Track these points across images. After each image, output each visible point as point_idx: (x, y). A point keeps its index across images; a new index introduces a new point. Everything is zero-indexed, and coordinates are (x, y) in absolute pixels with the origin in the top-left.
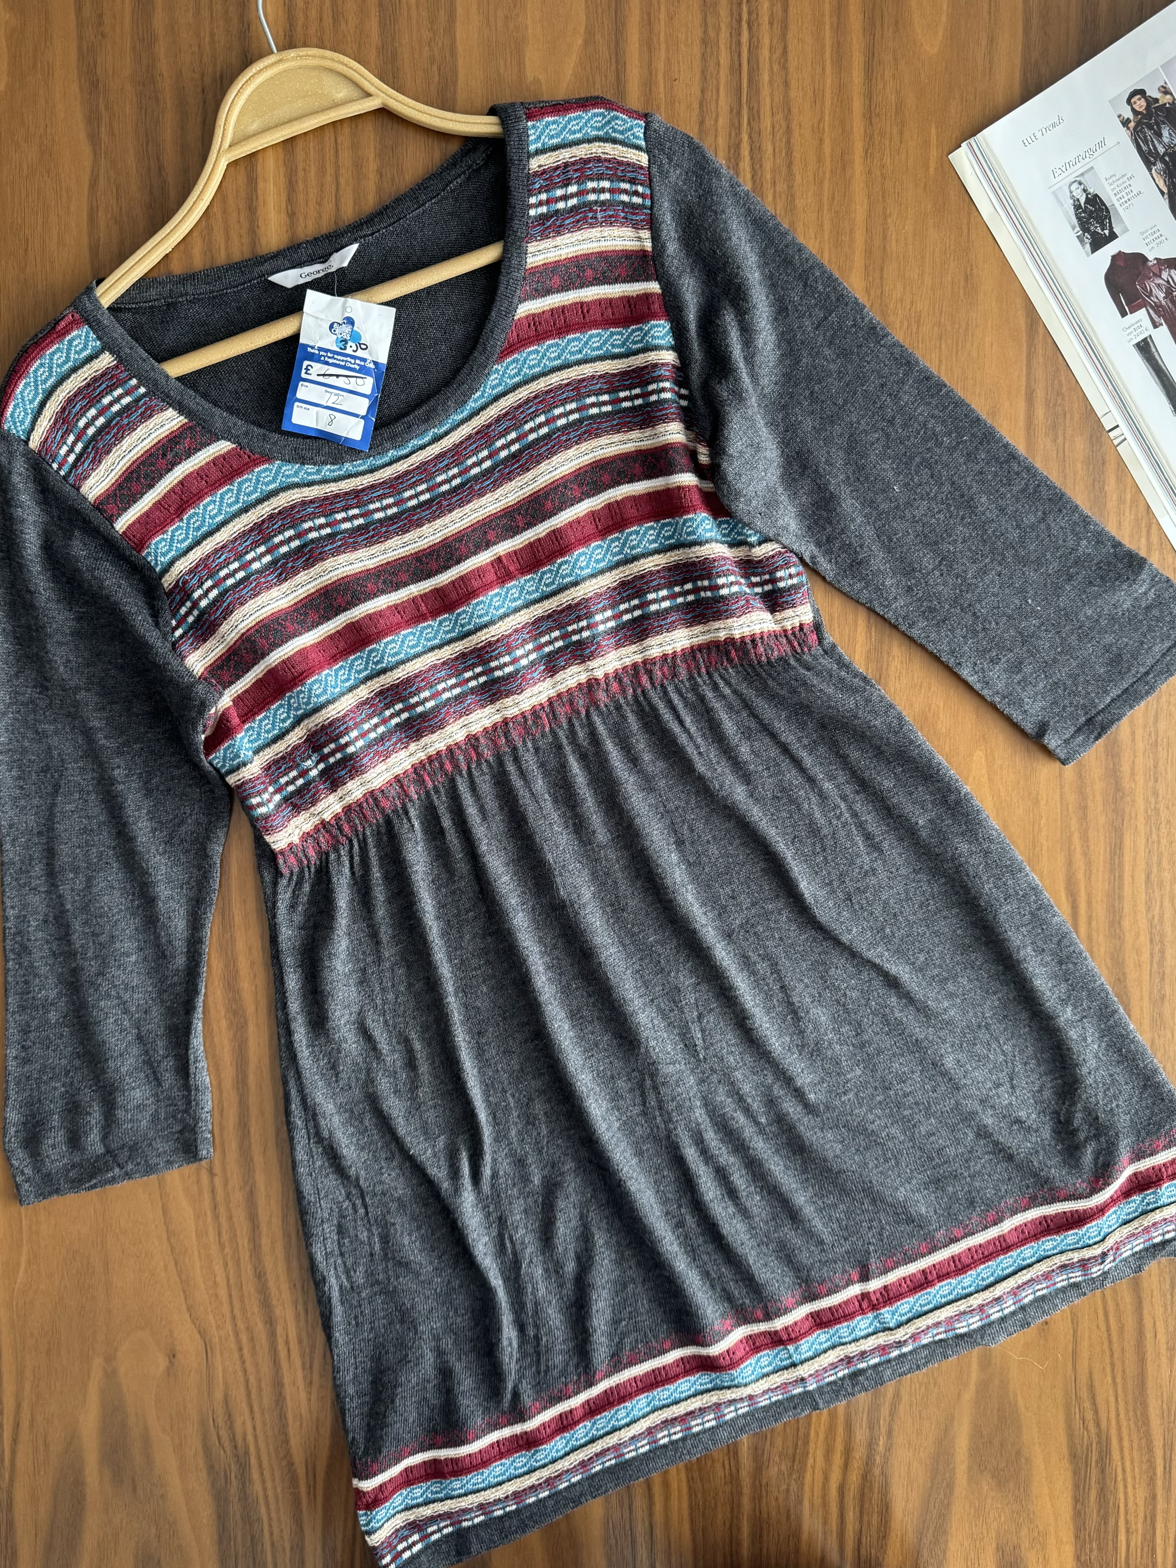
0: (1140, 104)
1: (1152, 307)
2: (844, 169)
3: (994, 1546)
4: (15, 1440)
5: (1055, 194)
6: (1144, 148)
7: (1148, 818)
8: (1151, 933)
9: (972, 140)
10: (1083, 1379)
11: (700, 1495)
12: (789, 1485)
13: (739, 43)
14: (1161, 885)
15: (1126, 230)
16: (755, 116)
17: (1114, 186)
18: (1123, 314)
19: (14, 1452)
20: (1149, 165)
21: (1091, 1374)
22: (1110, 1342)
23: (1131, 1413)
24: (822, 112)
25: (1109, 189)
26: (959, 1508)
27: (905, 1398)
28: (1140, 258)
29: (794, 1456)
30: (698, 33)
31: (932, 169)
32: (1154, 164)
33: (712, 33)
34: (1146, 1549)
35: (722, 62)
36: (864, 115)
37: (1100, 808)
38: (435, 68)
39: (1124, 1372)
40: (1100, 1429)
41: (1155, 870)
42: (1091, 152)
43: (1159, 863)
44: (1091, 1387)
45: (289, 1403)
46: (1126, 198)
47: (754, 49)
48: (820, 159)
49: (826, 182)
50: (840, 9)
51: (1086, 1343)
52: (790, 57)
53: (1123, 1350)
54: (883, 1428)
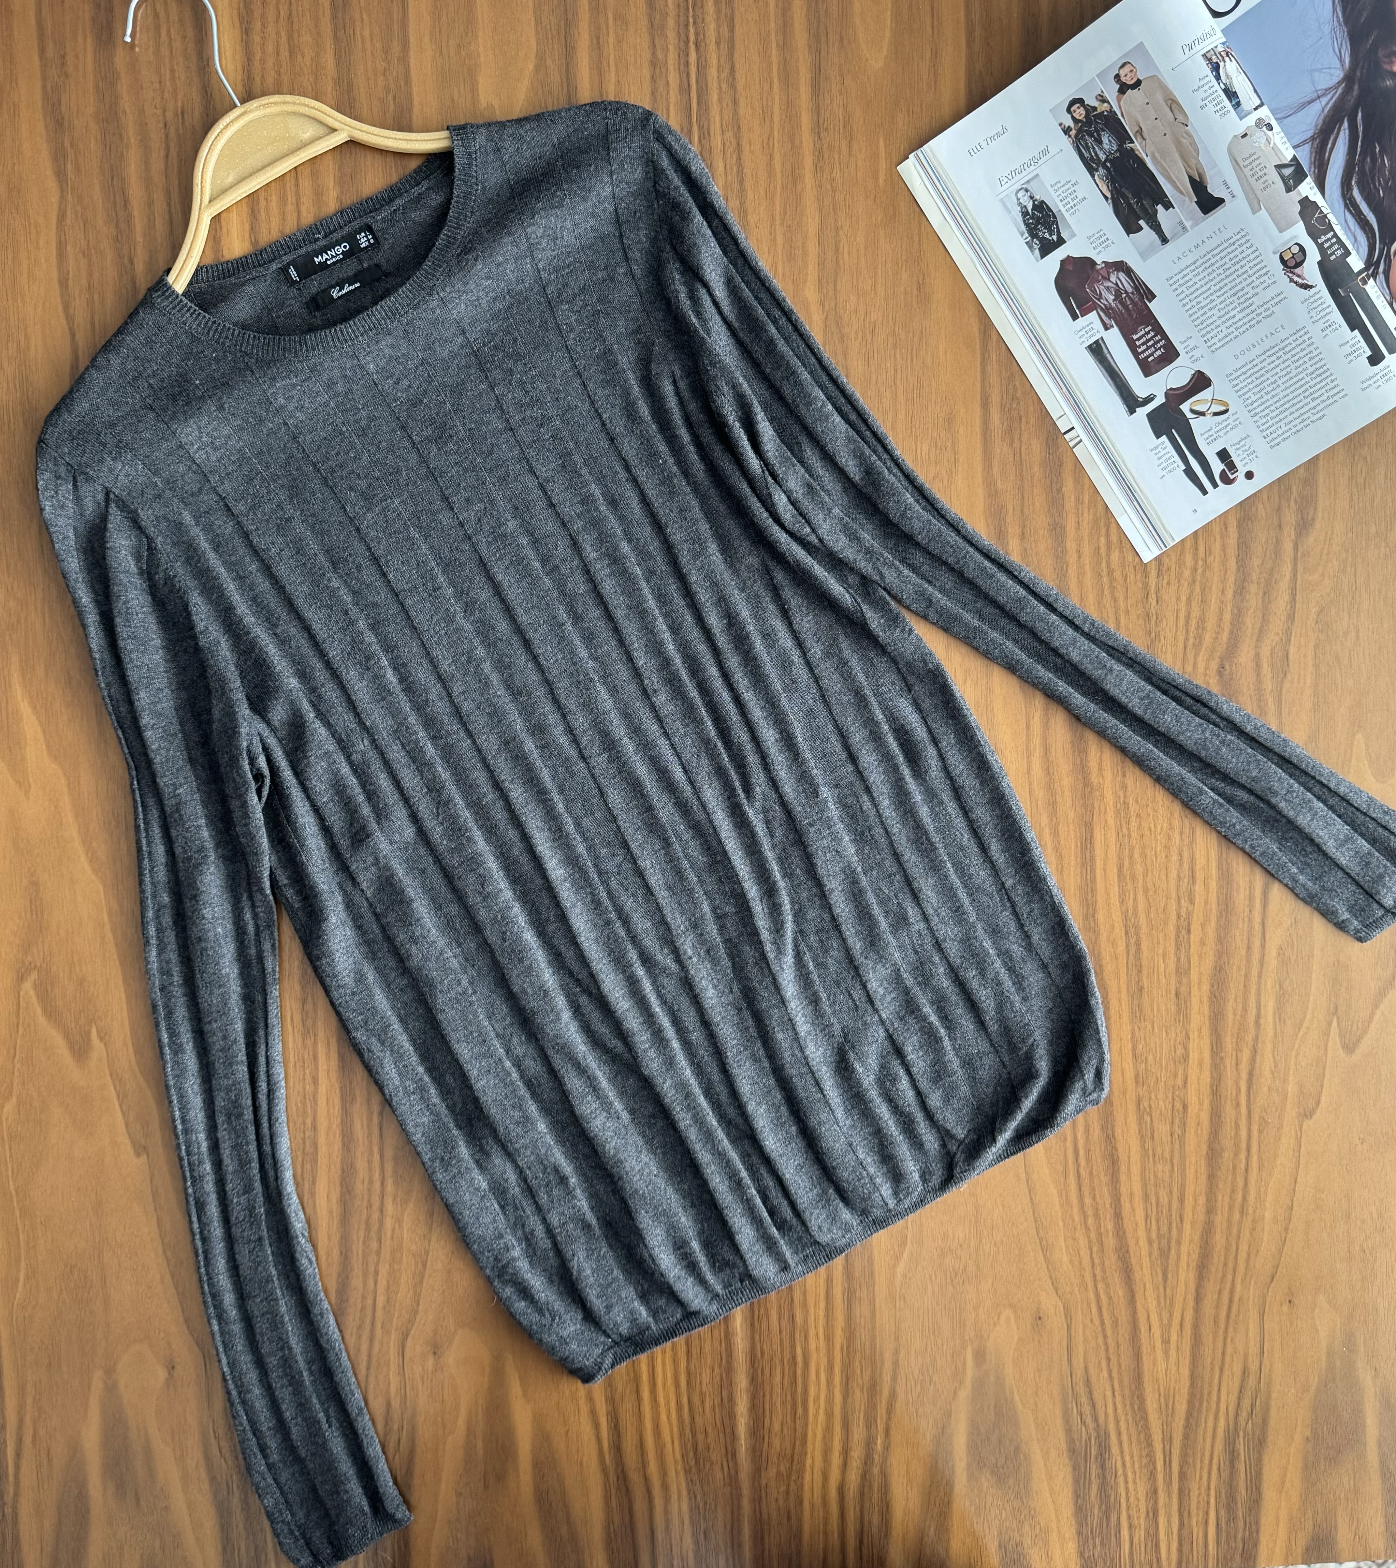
0: (1080, 113)
2: (795, 184)
4: (18, 1455)
5: (1002, 201)
6: (1086, 155)
7: (1117, 813)
8: (1125, 926)
9: (919, 152)
10: (1079, 1373)
12: (788, 1486)
13: (687, 63)
14: (1133, 878)
15: (1073, 235)
16: (705, 134)
17: (1060, 192)
18: (1075, 317)
19: (17, 1467)
20: (1091, 171)
21: (1086, 1368)
22: (1105, 1336)
23: (1129, 1408)
24: (772, 128)
26: (960, 1506)
27: (901, 1396)
28: (1089, 262)
30: (647, 55)
31: (881, 181)
33: (660, 55)
34: (1149, 1545)
35: (672, 82)
36: (812, 130)
37: (1069, 803)
38: (390, 97)
39: (1120, 1366)
40: (1098, 1424)
41: (1126, 863)
42: (1035, 160)
43: (1131, 857)
44: (1088, 1383)
46: (1072, 204)
47: (702, 69)
48: (771, 174)
49: (778, 199)
50: (785, 27)
51: (1081, 1337)
52: (738, 76)
53: (1118, 1344)
54: (881, 1427)
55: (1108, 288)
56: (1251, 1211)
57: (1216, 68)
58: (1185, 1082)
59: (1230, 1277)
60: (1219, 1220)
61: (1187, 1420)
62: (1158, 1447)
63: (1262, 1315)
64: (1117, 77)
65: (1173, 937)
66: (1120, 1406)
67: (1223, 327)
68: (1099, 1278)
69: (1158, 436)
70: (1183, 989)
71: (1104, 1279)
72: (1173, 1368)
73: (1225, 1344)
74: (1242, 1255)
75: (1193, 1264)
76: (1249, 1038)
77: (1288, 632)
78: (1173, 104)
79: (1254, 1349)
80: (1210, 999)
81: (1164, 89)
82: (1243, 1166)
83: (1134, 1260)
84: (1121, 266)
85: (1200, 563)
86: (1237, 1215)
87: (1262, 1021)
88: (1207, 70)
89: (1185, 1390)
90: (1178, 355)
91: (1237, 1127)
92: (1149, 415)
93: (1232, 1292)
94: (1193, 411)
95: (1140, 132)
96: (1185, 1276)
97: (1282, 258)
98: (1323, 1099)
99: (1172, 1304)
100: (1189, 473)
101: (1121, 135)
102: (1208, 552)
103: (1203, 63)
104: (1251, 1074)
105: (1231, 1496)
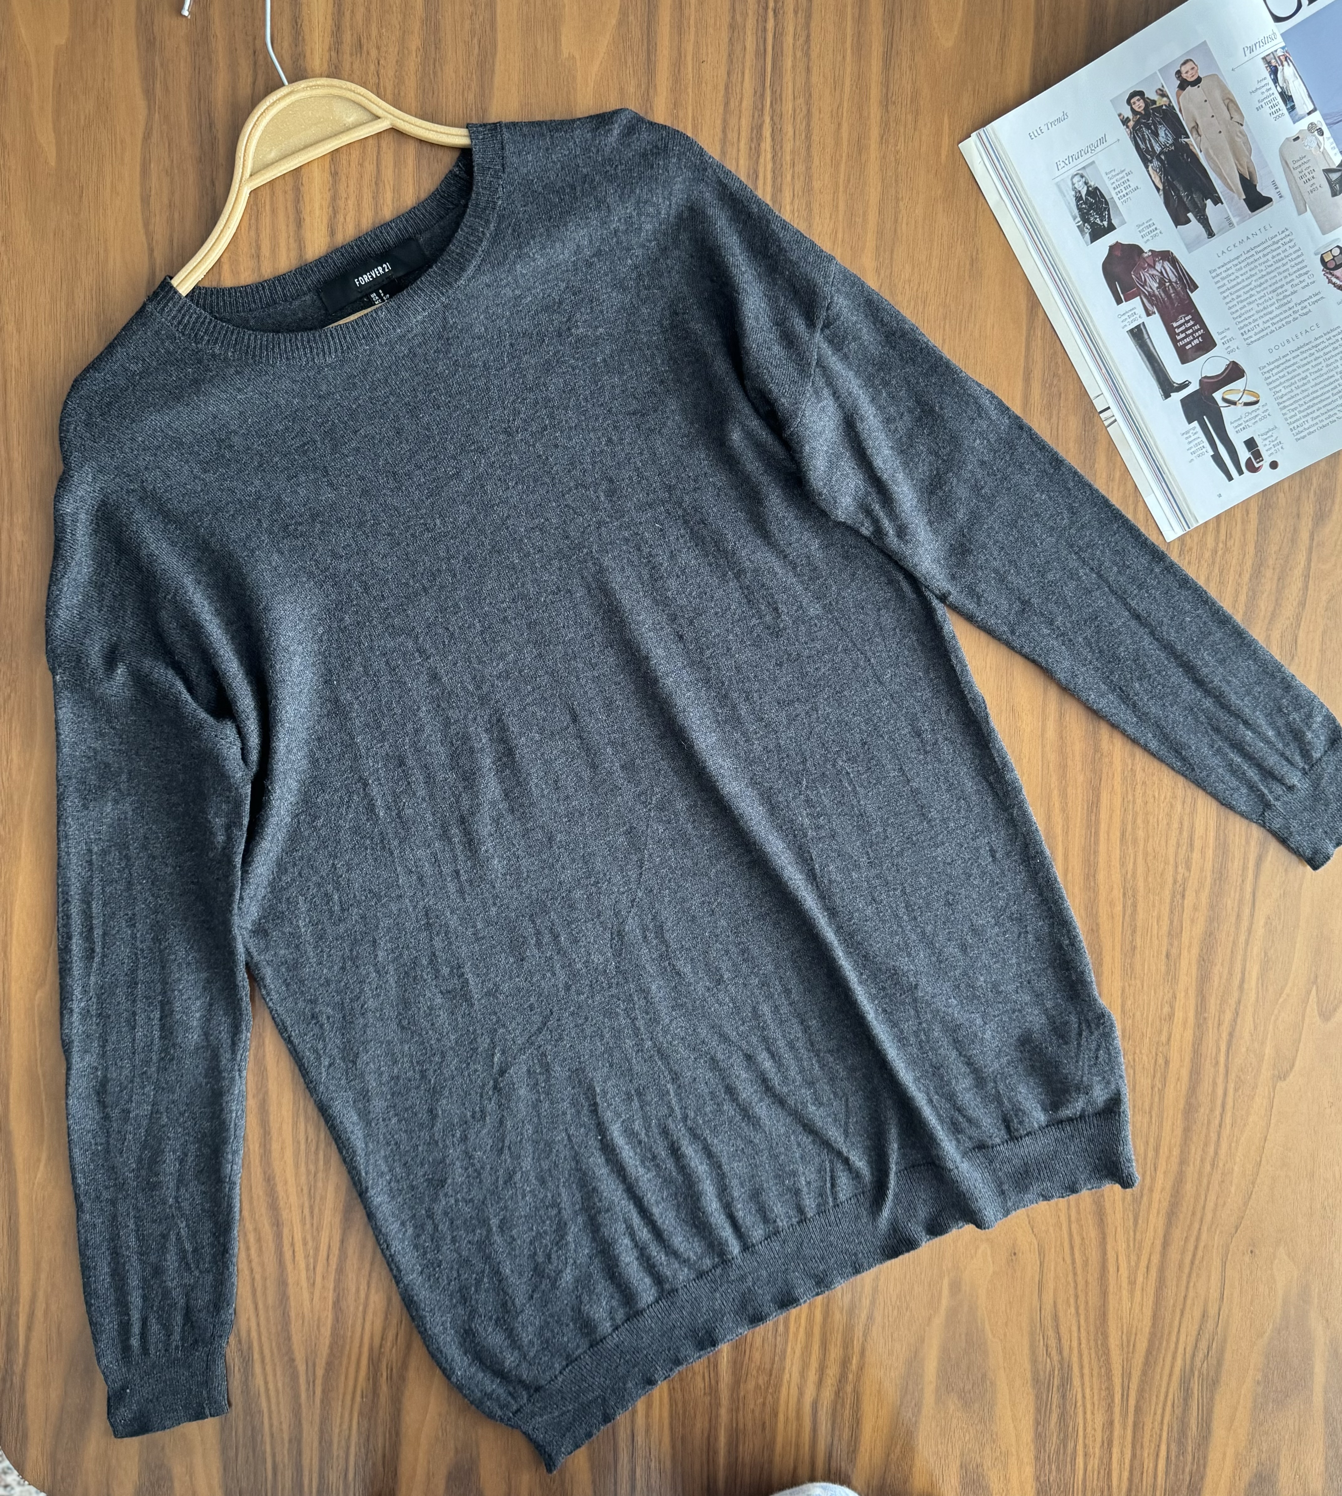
0: (1139, 105)
1: (1145, 296)
2: (860, 154)
3: (958, 1463)
4: (29, 1328)
5: (1058, 185)
6: (1142, 146)
7: (1124, 779)
8: (1124, 888)
9: (981, 131)
10: (1048, 1307)
11: (680, 1405)
12: (765, 1398)
13: (765, 30)
14: (1135, 841)
15: (1123, 222)
16: (777, 99)
17: (1114, 180)
18: (1119, 301)
19: (28, 1339)
20: (1146, 162)
21: (1055, 1303)
22: (1075, 1274)
23: (1092, 1343)
24: (841, 98)
25: (1108, 183)
26: (927, 1426)
27: (878, 1318)
28: (1137, 249)
29: (771, 1371)
30: (726, 19)
31: (943, 157)
32: (1151, 162)
33: (739, 19)
34: (1102, 1472)
35: (748, 47)
36: (881, 102)
37: (1079, 767)
38: (475, 41)
39: (1087, 1303)
40: (1062, 1358)
41: (1130, 828)
42: (1091, 148)
43: (1134, 822)
44: (1056, 1318)
45: (292, 1303)
46: (1124, 192)
47: (778, 36)
48: (838, 143)
49: (843, 165)
51: (1052, 1275)
52: (813, 44)
53: (1087, 1282)
54: (857, 1348)
55: (1152, 276)
56: (1221, 1165)
57: (1274, 71)
58: (1169, 1040)
59: (1196, 1226)
60: (1191, 1172)
61: (1147, 1358)
63: (1225, 1263)
64: (1179, 73)
65: (1168, 901)
66: (1084, 1341)
67: (1260, 322)
68: (1073, 1218)
69: (1190, 423)
70: (1174, 951)
71: (1078, 1220)
72: (1137, 1309)
73: (1187, 1288)
74: (1210, 1205)
75: (1163, 1212)
76: (1232, 1001)
77: (1298, 618)
78: (1230, 103)
79: (1214, 1294)
80: (1199, 962)
81: (1223, 88)
82: (1217, 1122)
83: (1108, 1205)
84: (1167, 256)
86: (1208, 1167)
87: (1246, 986)
88: (1266, 73)
89: (1147, 1330)
90: (1215, 345)
91: (1215, 1083)
92: (1182, 401)
93: (1198, 1239)
94: (1225, 400)
95: (1196, 128)
96: (1155, 1222)
97: (1322, 260)
98: (1297, 1063)
99: (1140, 1249)
100: (1217, 458)
101: (1178, 129)
102: (1229, 535)
103: (1262, 66)
104: (1231, 1035)
105: (1183, 1432)
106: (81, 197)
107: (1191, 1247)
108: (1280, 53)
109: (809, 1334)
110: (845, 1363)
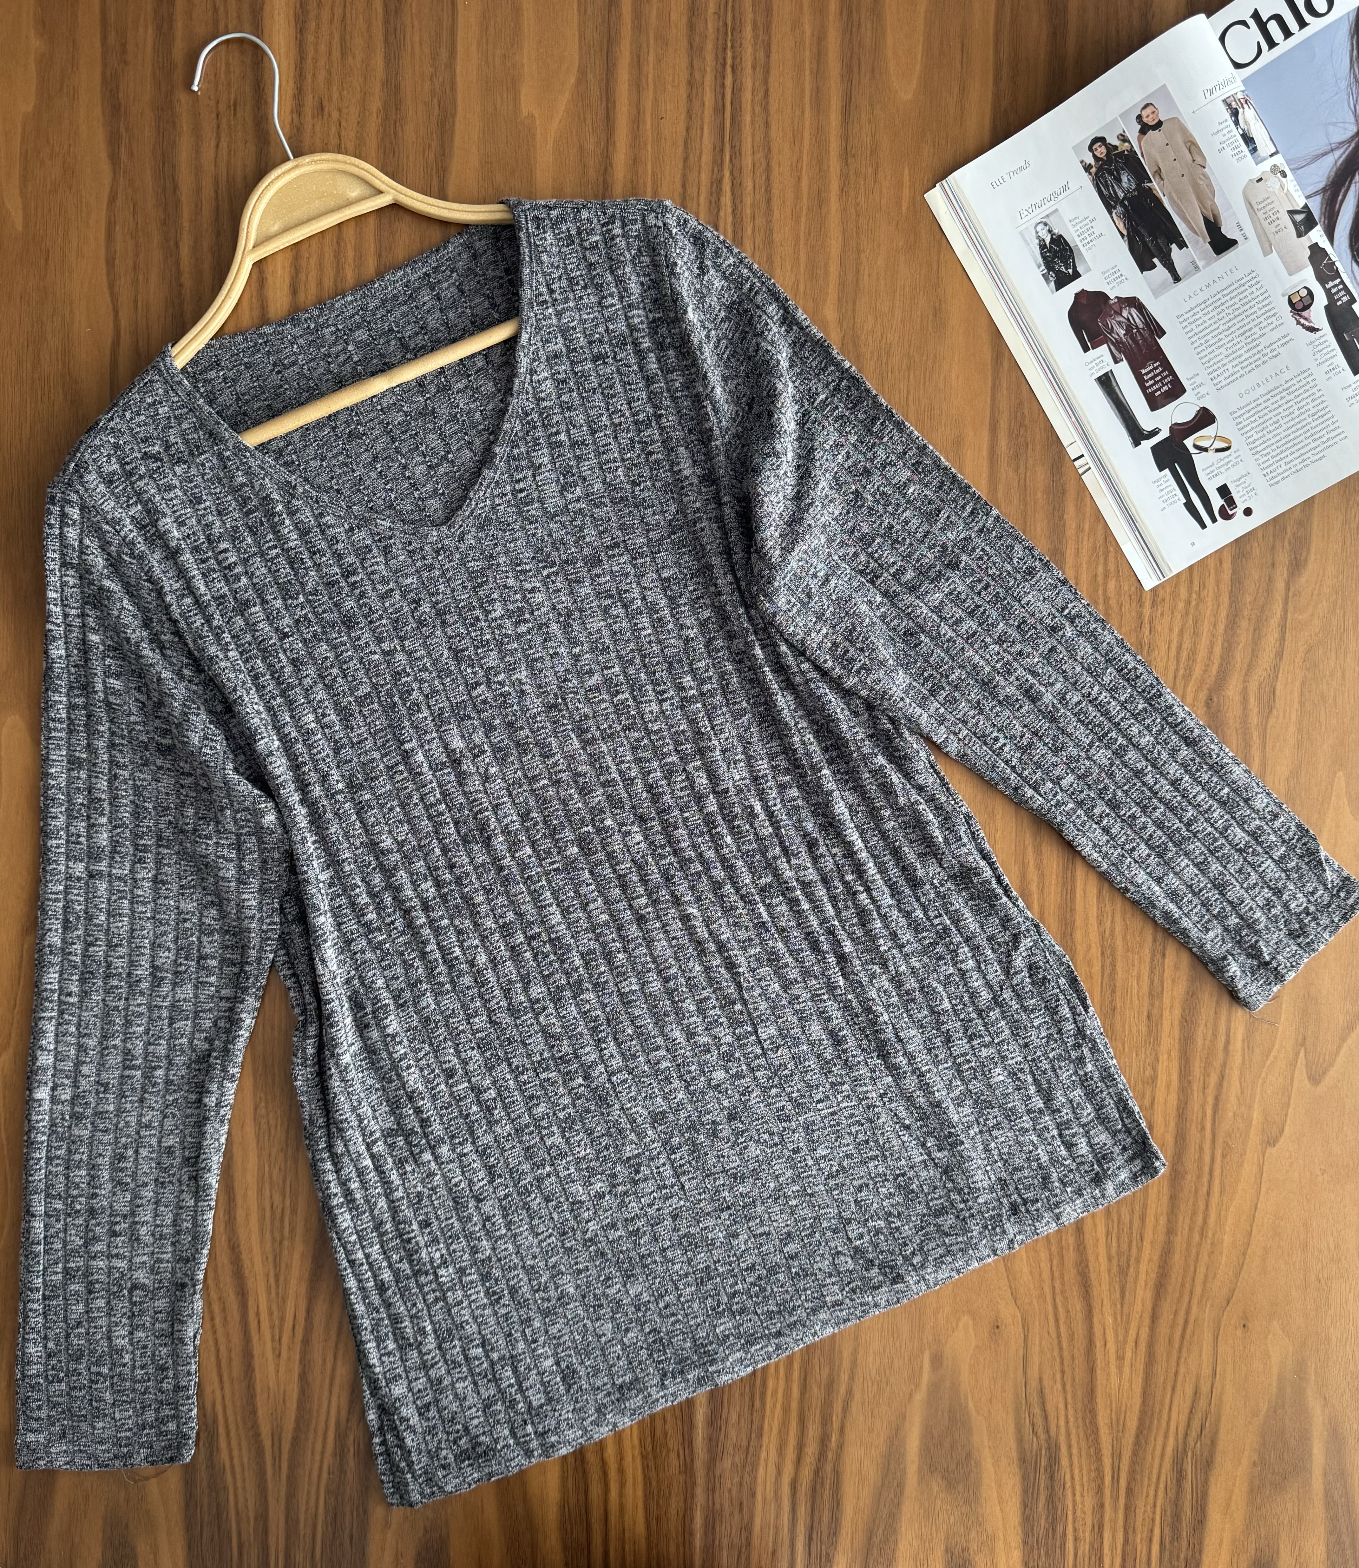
0: (1101, 151)
2: (820, 206)
3: (943, 1547)
5: (1022, 234)
8: (1102, 946)
9: (944, 181)
10: (1034, 1384)
11: (654, 1483)
12: (742, 1478)
13: (723, 86)
15: (1089, 270)
16: (736, 153)
17: (1078, 227)
18: (1086, 349)
20: (1109, 208)
21: (1041, 1379)
22: (1061, 1349)
23: (1080, 1421)
24: (801, 152)
25: (1072, 230)
26: (909, 1509)
27: (857, 1396)
28: (1101, 297)
29: (748, 1449)
30: (684, 76)
31: (904, 208)
33: (697, 76)
34: (1093, 1557)
35: (706, 103)
36: (841, 155)
39: (1074, 1379)
40: (1049, 1438)
42: (1055, 195)
44: (1042, 1394)
45: (258, 1375)
46: (1089, 239)
47: (737, 90)
48: (798, 196)
49: (803, 219)
50: (820, 56)
51: (1037, 1349)
52: (771, 100)
53: (1073, 1357)
54: (836, 1425)
55: (1119, 323)
56: (1210, 1235)
57: (1235, 114)
58: (1152, 1104)
59: (1186, 1299)
60: (1179, 1242)
61: (1137, 1436)
62: (1107, 1462)
63: (1216, 1338)
64: (1139, 118)
65: (1148, 960)
66: (1071, 1419)
67: (1229, 366)
68: (1058, 1291)
69: (1161, 469)
70: (1155, 1011)
71: (1063, 1292)
72: (1126, 1385)
73: (1178, 1364)
74: (1200, 1277)
75: (1151, 1284)
76: (1217, 1064)
77: (1276, 669)
78: (1192, 146)
79: (1206, 1371)
80: (1181, 1023)
81: (1184, 131)
82: (1205, 1189)
83: (1093, 1276)
84: (1133, 302)
85: (1194, 596)
86: (1196, 1237)
87: (1231, 1048)
88: (1227, 115)
89: (1137, 1407)
90: (1184, 391)
91: (1201, 1149)
92: (1153, 448)
93: (1188, 1313)
94: (1196, 447)
95: (1158, 172)
96: (1142, 1296)
97: (1290, 301)
98: (1287, 1128)
99: (1128, 1322)
100: (1190, 506)
101: (1140, 174)
102: (1203, 586)
103: (1223, 108)
104: (1217, 1099)
105: (1177, 1516)
106: (47, 260)
107: (1181, 1320)
108: (1240, 96)
109: (786, 1410)
110: (824, 1441)
